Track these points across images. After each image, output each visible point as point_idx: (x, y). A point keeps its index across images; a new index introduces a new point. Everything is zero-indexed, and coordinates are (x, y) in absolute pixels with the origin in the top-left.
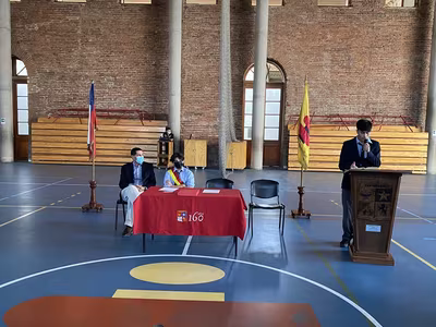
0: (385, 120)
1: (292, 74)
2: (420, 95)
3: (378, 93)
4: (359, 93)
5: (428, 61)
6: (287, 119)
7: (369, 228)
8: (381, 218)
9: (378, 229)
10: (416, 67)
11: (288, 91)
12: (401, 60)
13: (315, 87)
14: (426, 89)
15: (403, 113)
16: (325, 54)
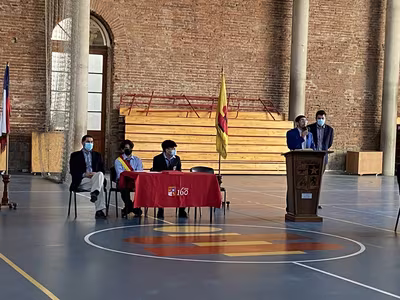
0: (241, 104)
1: (122, 35)
2: (281, 72)
3: (231, 67)
4: (209, 67)
5: (290, 28)
6: (116, 99)
7: (304, 196)
8: (312, 187)
9: (310, 196)
10: (275, 35)
11: (117, 58)
12: (258, 25)
13: (153, 56)
14: (288, 64)
15: (262, 95)
16: (165, 11)
